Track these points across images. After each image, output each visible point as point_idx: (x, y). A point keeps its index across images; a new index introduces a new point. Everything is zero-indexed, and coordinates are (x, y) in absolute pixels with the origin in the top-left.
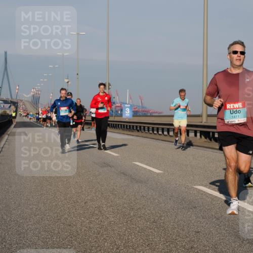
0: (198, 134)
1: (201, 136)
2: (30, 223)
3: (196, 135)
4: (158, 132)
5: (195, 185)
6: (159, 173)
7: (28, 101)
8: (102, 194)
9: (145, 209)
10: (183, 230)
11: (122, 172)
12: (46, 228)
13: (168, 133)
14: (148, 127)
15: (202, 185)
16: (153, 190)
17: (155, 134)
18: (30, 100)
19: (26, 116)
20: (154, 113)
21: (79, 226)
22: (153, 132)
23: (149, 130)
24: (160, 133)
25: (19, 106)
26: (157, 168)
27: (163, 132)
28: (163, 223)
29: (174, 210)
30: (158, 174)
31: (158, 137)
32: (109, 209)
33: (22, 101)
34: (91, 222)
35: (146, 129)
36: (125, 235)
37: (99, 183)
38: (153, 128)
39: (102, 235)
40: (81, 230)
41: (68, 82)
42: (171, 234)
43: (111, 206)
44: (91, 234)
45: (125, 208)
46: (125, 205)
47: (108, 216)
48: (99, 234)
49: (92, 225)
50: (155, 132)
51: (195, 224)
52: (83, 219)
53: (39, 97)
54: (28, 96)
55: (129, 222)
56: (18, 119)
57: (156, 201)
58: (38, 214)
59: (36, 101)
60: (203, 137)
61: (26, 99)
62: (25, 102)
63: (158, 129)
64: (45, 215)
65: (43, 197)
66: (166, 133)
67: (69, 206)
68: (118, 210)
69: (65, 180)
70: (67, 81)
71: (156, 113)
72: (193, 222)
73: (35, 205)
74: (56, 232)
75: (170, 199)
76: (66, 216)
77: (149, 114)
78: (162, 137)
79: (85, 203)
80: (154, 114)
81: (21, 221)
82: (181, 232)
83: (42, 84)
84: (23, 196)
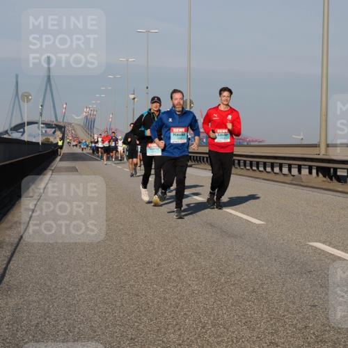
0: (314, 171)
1: (317, 174)
2: (83, 292)
3: (310, 173)
4: (258, 167)
5: (309, 241)
6: (259, 224)
7: (80, 125)
8: (182, 252)
9: (241, 274)
10: (294, 303)
11: (208, 222)
12: (105, 298)
13: (273, 169)
14: (245, 162)
15: (320, 241)
16: (252, 247)
17: (254, 170)
18: (82, 124)
19: (76, 145)
20: (253, 141)
21: (150, 296)
22: (251, 167)
23: (245, 166)
24: (261, 169)
25: (67, 132)
26: (256, 218)
27: (265, 168)
28: (266, 293)
29: (280, 275)
30: (258, 226)
31: (258, 174)
32: (190, 274)
33: (70, 124)
34: (166, 291)
35: (242, 164)
36: (213, 309)
37: (177, 238)
38: (251, 163)
39: (182, 309)
40: (153, 302)
41: (134, 99)
42: (277, 308)
43: (194, 269)
44: (167, 308)
45: (213, 271)
46: (213, 268)
47: (189, 282)
48: (177, 308)
49: (167, 296)
50: (254, 168)
51: (310, 295)
52: (155, 286)
53: (95, 120)
54: (80, 118)
55: (219, 291)
56: (65, 150)
57: (256, 262)
58: (94, 280)
59: (89, 124)
60: (320, 175)
61: (76, 122)
62: (76, 127)
63: (258, 164)
64: (103, 281)
65: (101, 256)
66: (269, 169)
67: (136, 268)
68: (203, 274)
69: (130, 233)
70: (132, 96)
71: (256, 141)
72: (307, 292)
73: (90, 267)
74: (118, 304)
75: (275, 260)
76: (132, 282)
77: (245, 143)
78: (264, 175)
79: (158, 265)
80: (252, 143)
81: (71, 289)
82: (291, 305)
83: (98, 102)
84: (73, 254)
